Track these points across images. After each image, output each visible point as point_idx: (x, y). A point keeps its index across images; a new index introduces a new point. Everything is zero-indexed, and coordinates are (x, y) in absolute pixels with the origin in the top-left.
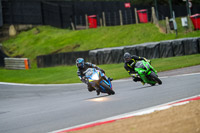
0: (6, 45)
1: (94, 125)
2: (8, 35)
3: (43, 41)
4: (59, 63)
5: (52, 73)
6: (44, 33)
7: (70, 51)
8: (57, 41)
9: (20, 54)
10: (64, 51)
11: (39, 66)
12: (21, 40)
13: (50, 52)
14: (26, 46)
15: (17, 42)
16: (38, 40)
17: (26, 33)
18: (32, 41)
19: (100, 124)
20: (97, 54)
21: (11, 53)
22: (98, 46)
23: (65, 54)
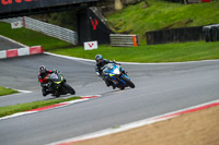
0: (111, 20)
1: (209, 106)
2: (113, 9)
3: (152, 16)
4: (170, 40)
5: (163, 50)
6: (153, 7)
7: (182, 26)
8: (167, 16)
9: (127, 29)
10: (176, 27)
11: (149, 43)
12: (129, 15)
13: (161, 27)
14: (134, 22)
15: (123, 17)
16: (147, 14)
17: (134, 7)
18: (141, 16)
19: (215, 105)
20: (211, 30)
21: (117, 29)
22: (212, 21)
23: (176, 30)
